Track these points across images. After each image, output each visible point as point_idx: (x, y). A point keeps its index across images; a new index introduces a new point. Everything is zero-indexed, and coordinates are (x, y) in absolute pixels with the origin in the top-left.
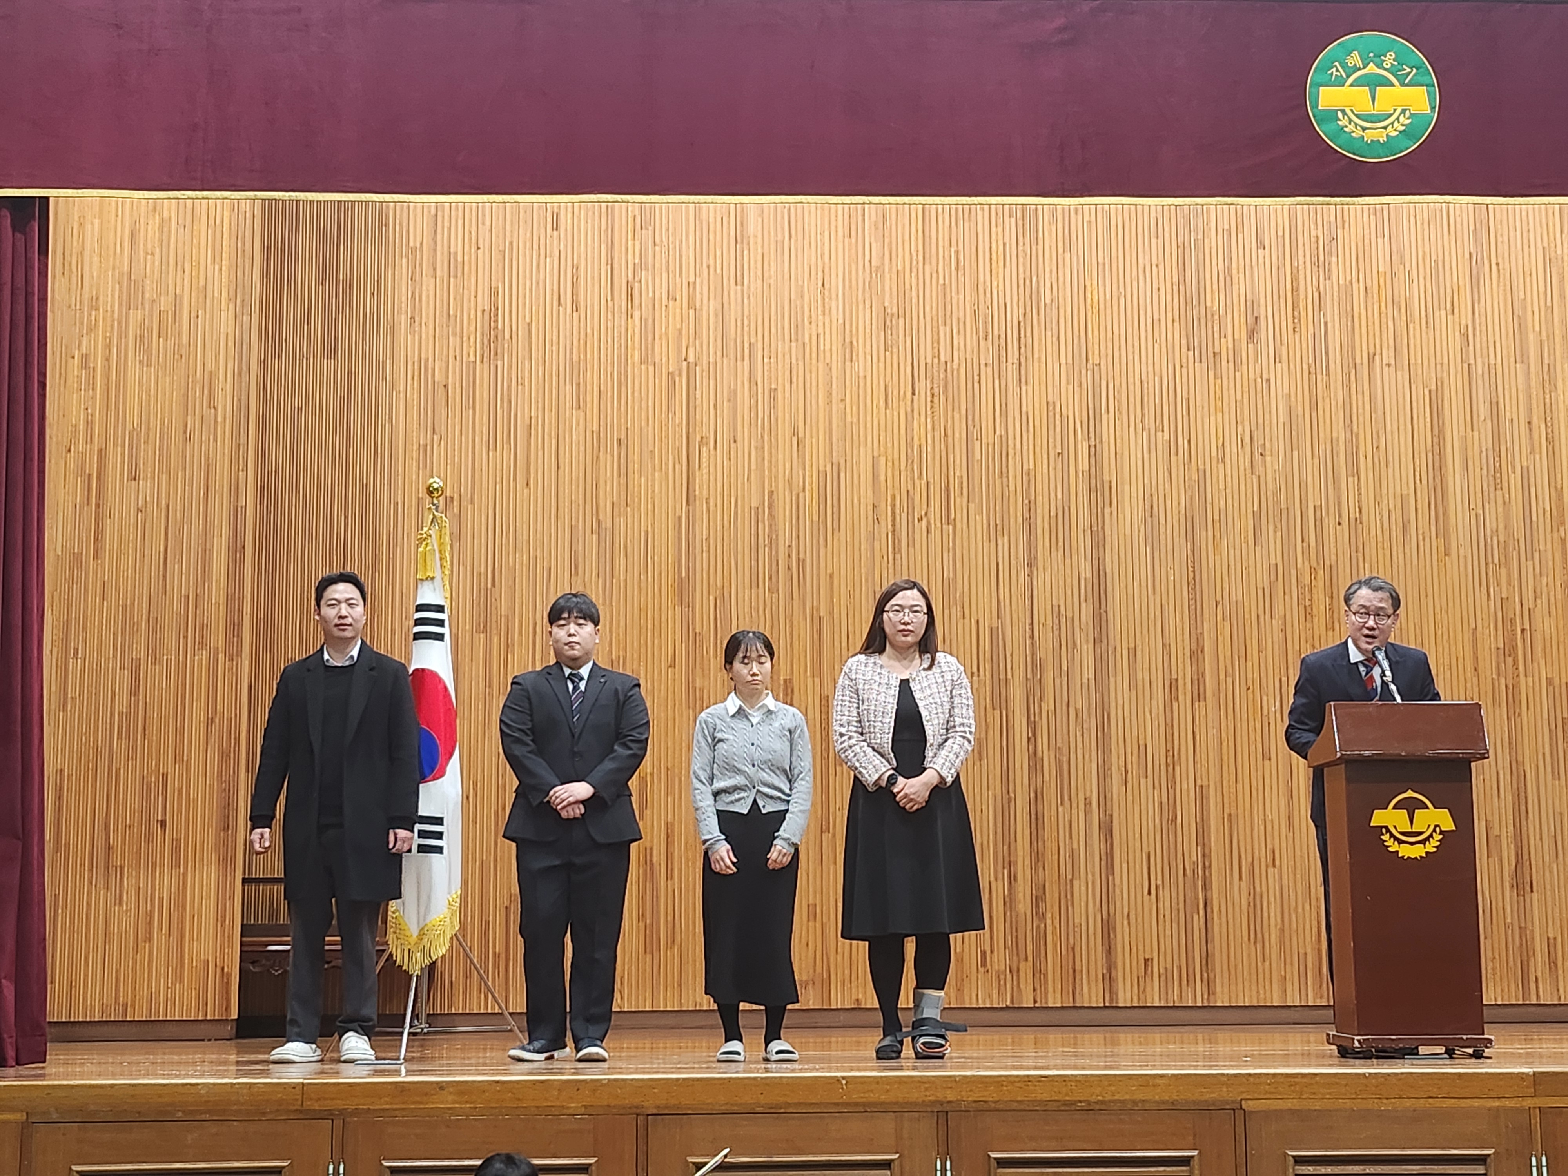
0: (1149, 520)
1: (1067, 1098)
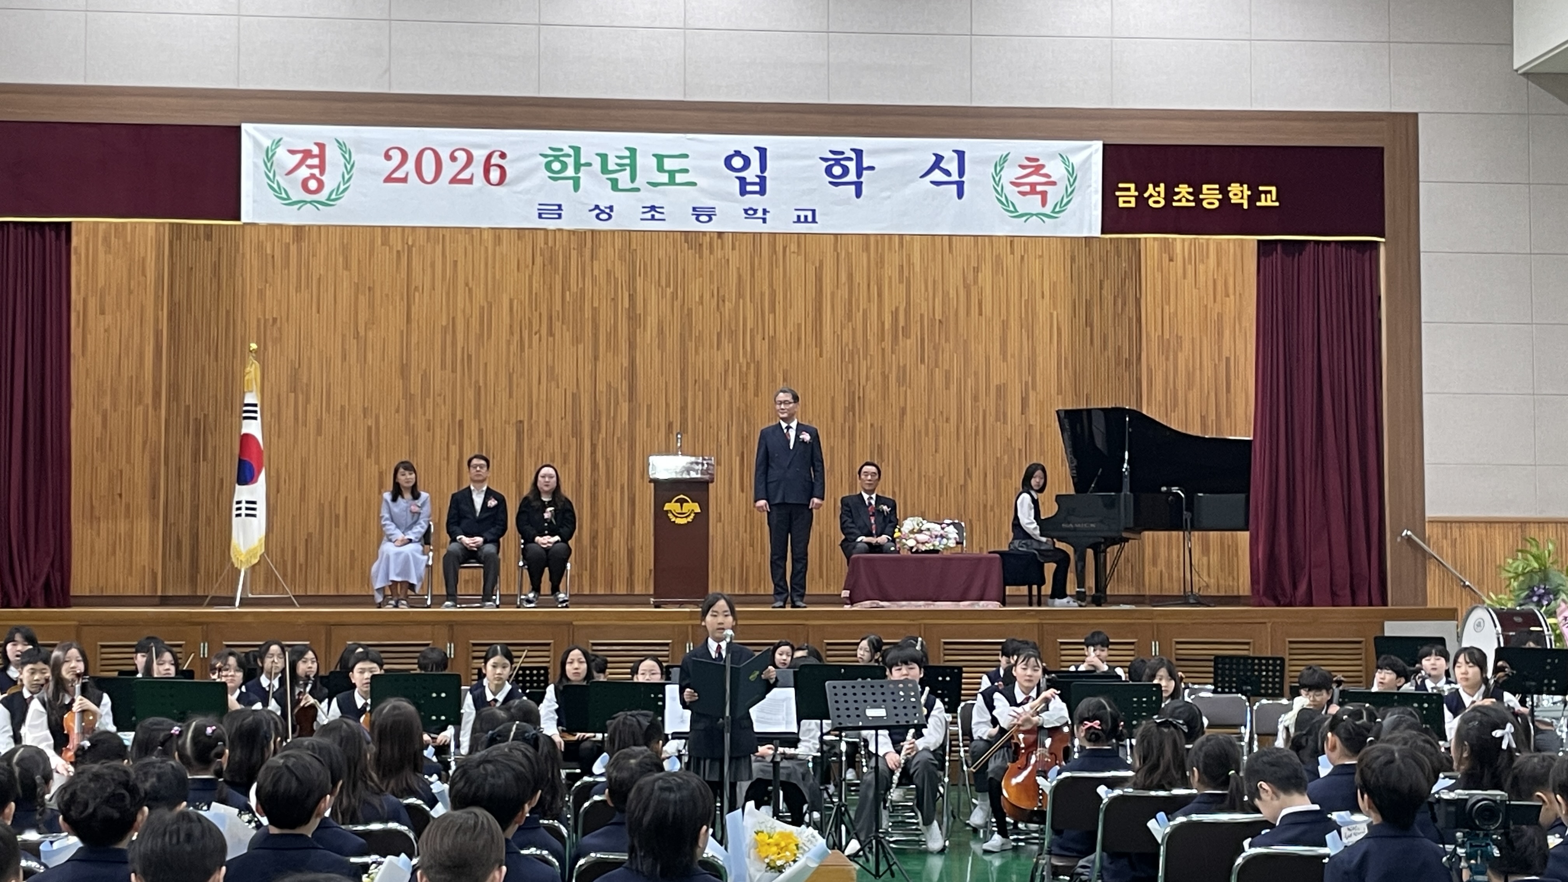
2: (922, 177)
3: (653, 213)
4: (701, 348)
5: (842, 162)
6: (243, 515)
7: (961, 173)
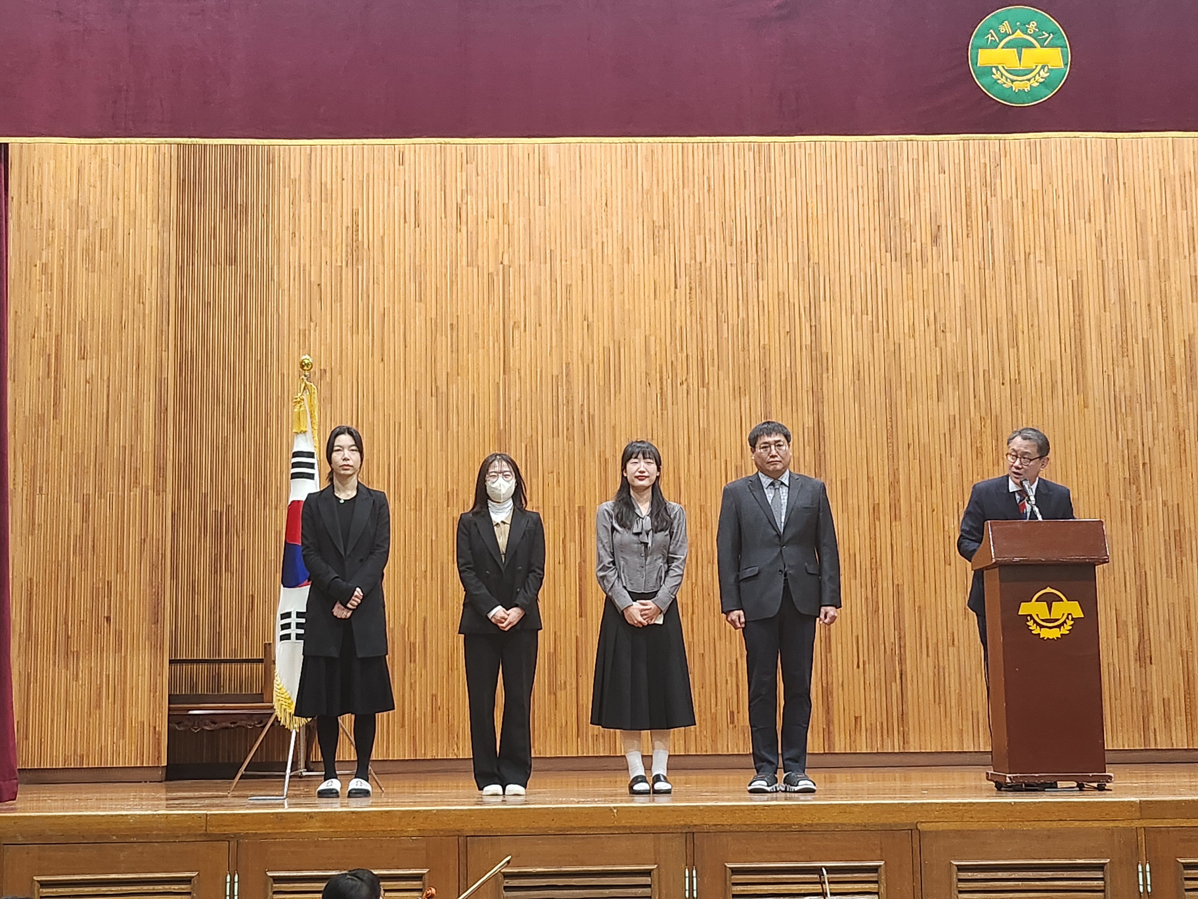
0: (857, 382)
1: (785, 822)
6: (293, 636)
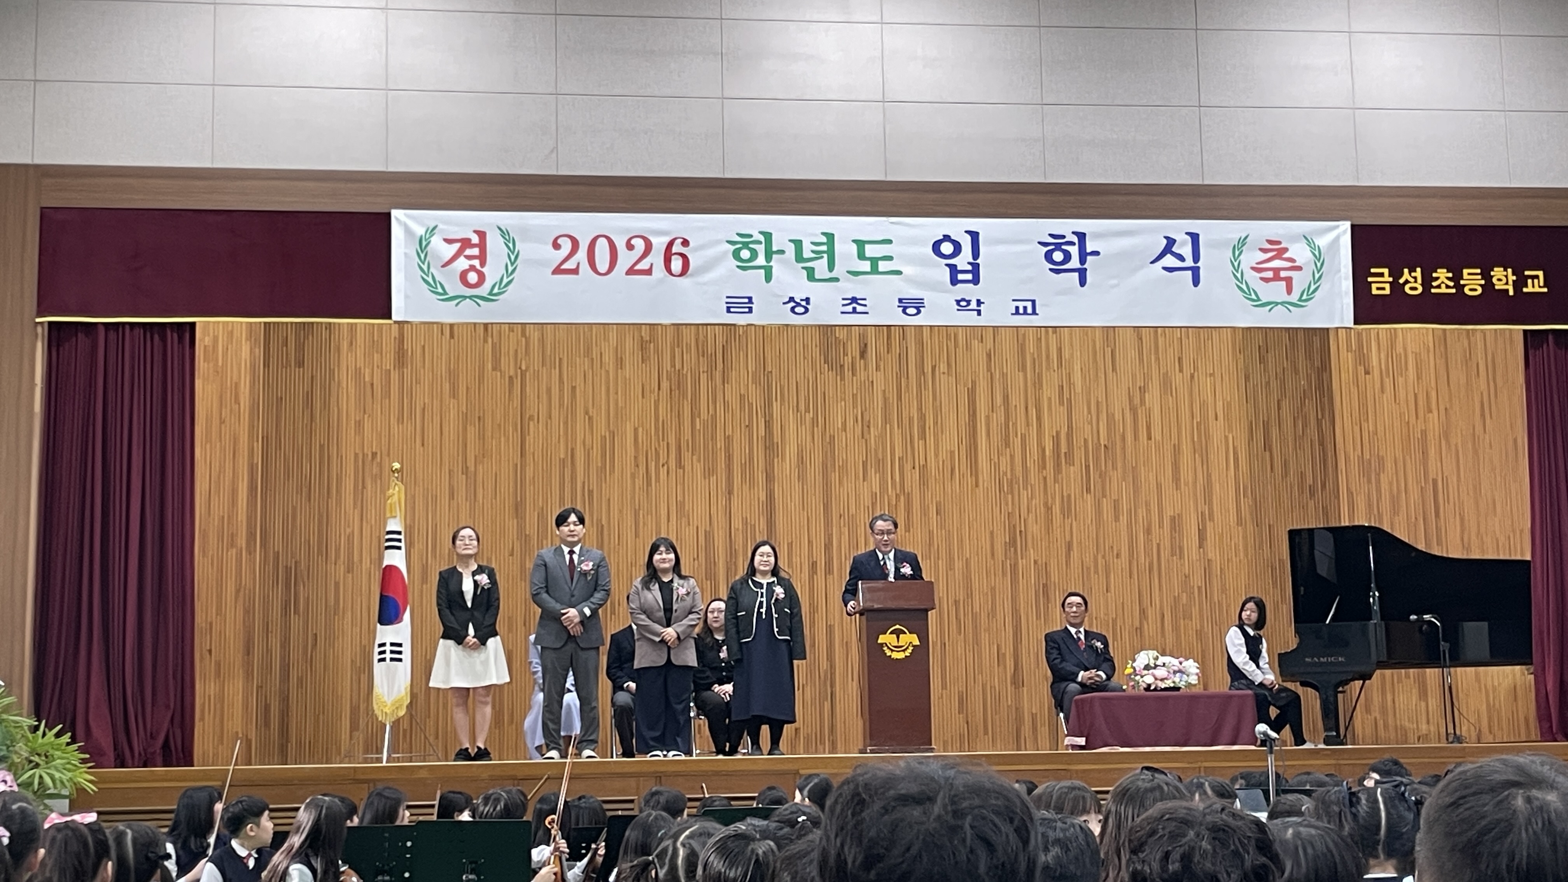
2: (1152, 263)
3: (854, 305)
4: (845, 478)
5: (1064, 247)
6: (388, 660)
7: (1196, 257)
